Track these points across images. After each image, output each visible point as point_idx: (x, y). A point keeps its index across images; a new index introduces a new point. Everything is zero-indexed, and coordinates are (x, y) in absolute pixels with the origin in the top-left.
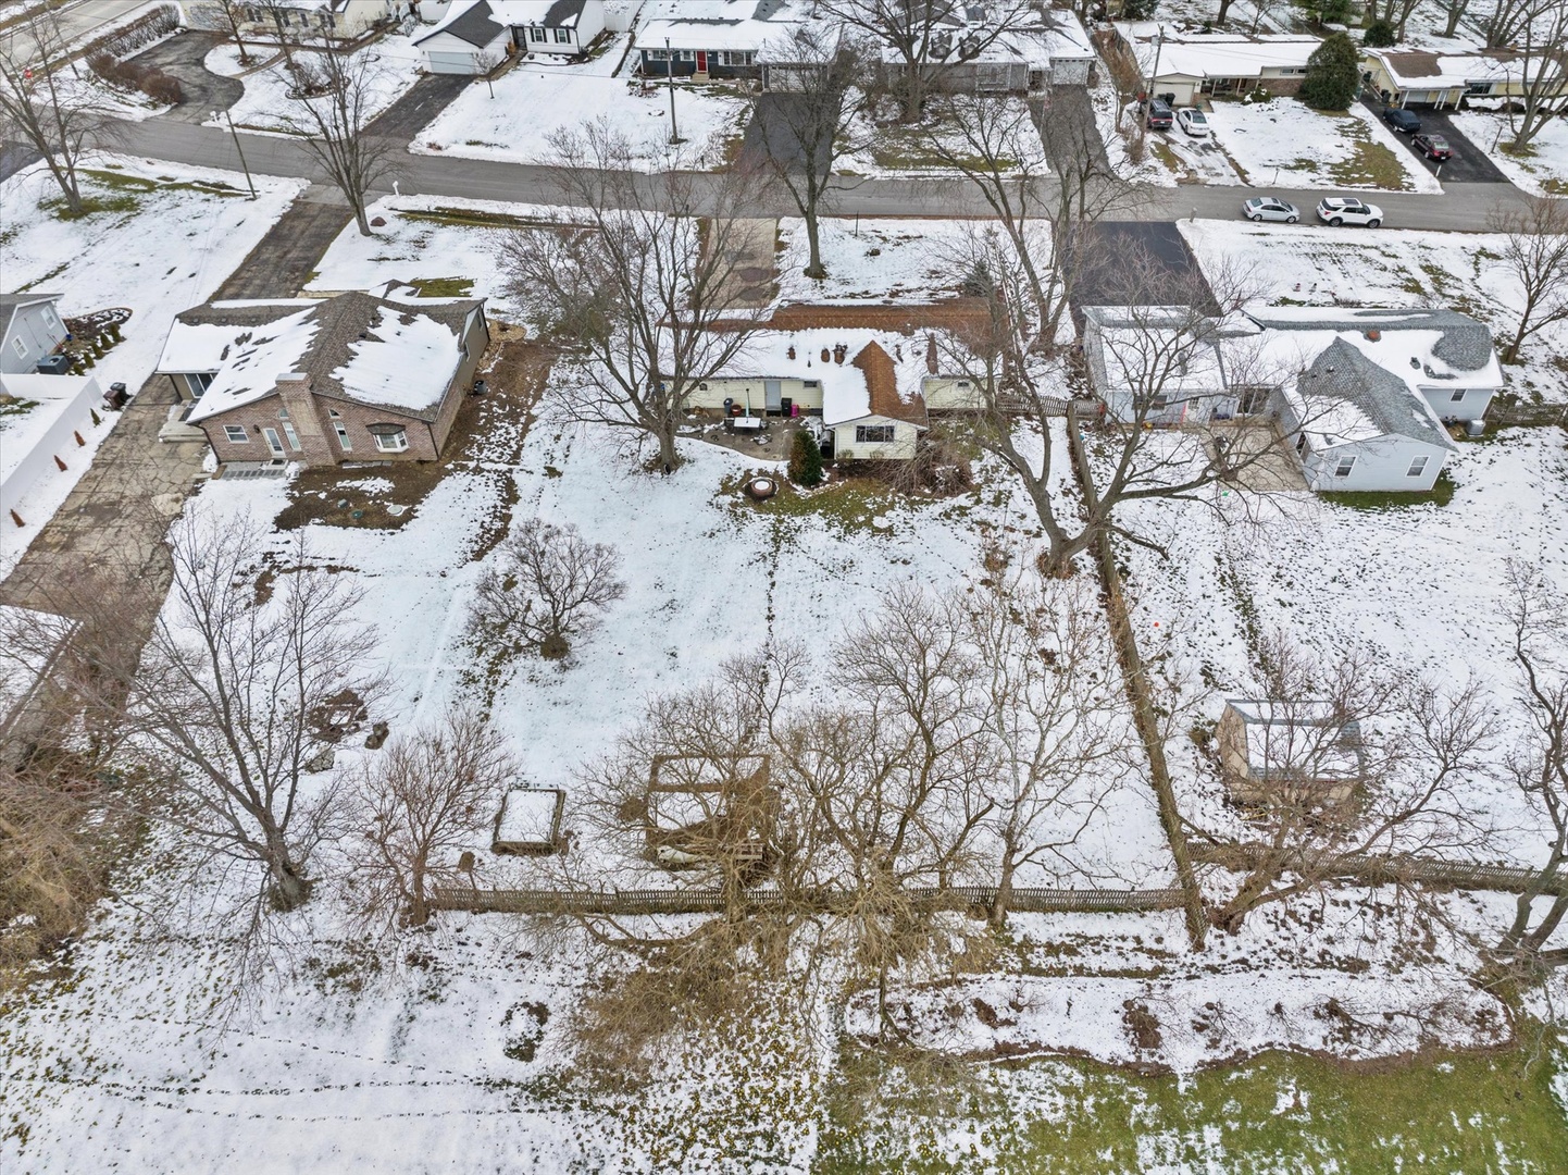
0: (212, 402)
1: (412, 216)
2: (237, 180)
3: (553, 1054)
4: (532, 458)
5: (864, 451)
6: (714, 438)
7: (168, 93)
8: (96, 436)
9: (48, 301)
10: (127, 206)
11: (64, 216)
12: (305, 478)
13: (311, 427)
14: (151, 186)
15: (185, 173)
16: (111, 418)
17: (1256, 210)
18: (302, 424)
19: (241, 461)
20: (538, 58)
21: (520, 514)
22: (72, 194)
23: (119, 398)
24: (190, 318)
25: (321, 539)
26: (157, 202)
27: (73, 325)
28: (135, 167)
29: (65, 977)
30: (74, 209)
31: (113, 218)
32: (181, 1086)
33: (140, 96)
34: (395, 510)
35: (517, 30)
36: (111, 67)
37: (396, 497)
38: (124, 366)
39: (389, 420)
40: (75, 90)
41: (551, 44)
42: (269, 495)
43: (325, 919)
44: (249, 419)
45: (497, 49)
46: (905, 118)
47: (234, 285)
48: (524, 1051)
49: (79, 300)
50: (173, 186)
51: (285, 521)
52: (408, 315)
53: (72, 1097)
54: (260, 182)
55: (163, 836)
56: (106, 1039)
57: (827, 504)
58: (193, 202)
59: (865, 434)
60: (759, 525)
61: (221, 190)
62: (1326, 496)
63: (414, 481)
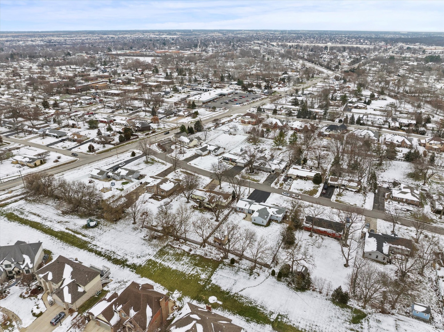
0: (149, 185)
1: (182, 172)
2: (165, 162)
3: (147, 238)
4: (176, 199)
5: (207, 206)
6: (194, 201)
7: (164, 150)
8: (137, 186)
9: (139, 172)
10: (152, 163)
11: (146, 163)
12: (154, 195)
13: (156, 190)
14: (156, 161)
15: (161, 161)
16: (140, 185)
17: (283, 193)
18: (155, 189)
19: (149, 192)
20: (211, 155)
21: (171, 203)
22: (147, 161)
23: (141, 183)
24: (151, 177)
25: (152, 200)
26: (156, 164)
27: (141, 175)
28: (156, 159)
29: (116, 223)
30: (147, 162)
31: (150, 164)
32: (120, 231)
33: (161, 150)
34: (160, 200)
35: (210, 151)
36: (159, 146)
37: (161, 199)
38: (143, 181)
39: (163, 191)
40: (154, 147)
41: (214, 153)
42: (150, 195)
43: (136, 226)
44: (151, 188)
45: (206, 152)
46: (250, 173)
47: (158, 175)
48: (145, 237)
49: (142, 173)
50: (159, 162)
51: (150, 198)
52: (171, 182)
53: (113, 230)
54: (167, 163)
55: (127, 217)
56: (117, 227)
57: (200, 210)
58: (160, 164)
59: (207, 204)
60: (193, 210)
61: (163, 164)
62: (253, 223)
63: (163, 197)
